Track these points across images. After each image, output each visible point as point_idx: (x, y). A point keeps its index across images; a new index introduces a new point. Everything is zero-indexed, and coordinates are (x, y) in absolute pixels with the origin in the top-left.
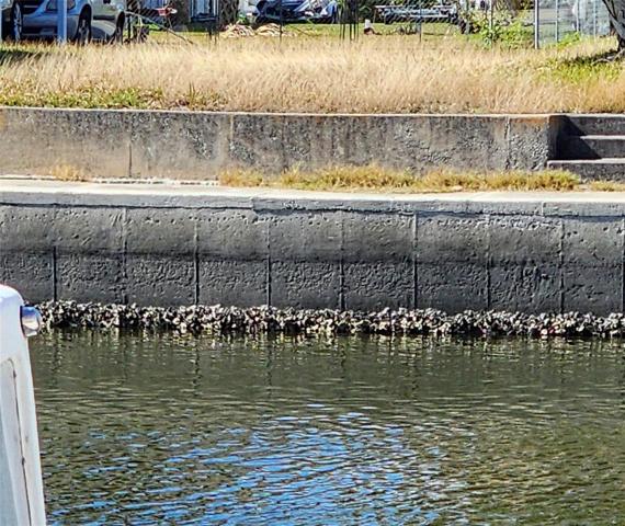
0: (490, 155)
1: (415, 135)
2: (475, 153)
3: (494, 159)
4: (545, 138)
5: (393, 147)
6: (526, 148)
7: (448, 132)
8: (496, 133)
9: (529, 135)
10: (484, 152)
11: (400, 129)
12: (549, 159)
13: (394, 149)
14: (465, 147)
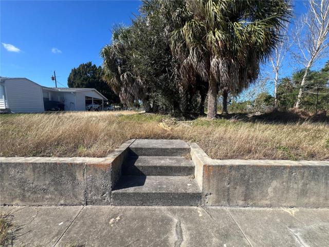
0: (74, 187)
1: (23, 175)
2: (64, 186)
3: (76, 190)
4: (110, 177)
5: (10, 182)
6: (98, 183)
7: (45, 173)
8: (77, 174)
9: (99, 175)
10: (69, 186)
11: (12, 172)
12: (112, 190)
13: (10, 184)
14: (57, 183)
